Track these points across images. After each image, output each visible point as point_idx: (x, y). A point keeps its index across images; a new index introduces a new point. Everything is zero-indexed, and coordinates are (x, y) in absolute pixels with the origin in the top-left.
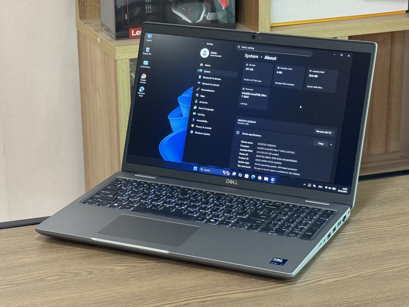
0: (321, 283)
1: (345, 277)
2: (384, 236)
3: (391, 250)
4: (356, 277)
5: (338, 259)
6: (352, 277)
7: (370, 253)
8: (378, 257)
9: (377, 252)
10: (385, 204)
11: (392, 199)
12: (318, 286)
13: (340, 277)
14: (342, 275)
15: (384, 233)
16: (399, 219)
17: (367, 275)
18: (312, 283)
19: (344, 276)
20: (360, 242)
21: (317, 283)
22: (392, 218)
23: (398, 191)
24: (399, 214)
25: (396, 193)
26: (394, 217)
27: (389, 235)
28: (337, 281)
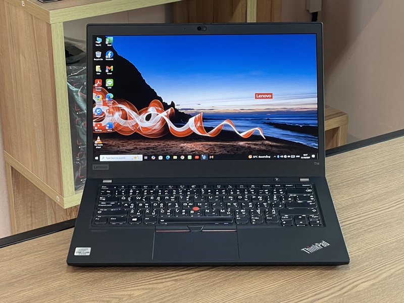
0: (358, 288)
1: (379, 279)
4: (390, 276)
5: (359, 256)
6: (386, 278)
12: (358, 294)
13: (375, 278)
17: (399, 274)
18: (350, 290)
28: (373, 285)
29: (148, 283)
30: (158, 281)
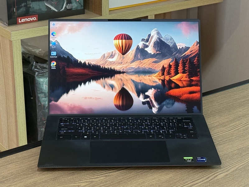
0: (218, 178)
1: (230, 172)
2: (231, 138)
3: (242, 148)
4: (235, 170)
7: (232, 152)
8: (238, 154)
9: (235, 150)
10: (215, 115)
11: (217, 112)
12: (218, 181)
13: (227, 171)
14: (227, 170)
15: (229, 136)
16: (231, 125)
17: (241, 168)
18: (213, 178)
19: (228, 171)
20: (220, 145)
21: (216, 178)
22: (226, 125)
23: (216, 105)
24: (228, 121)
25: (216, 107)
26: (227, 124)
27: (233, 137)
28: (227, 175)
29: (89, 178)
30: (95, 177)
